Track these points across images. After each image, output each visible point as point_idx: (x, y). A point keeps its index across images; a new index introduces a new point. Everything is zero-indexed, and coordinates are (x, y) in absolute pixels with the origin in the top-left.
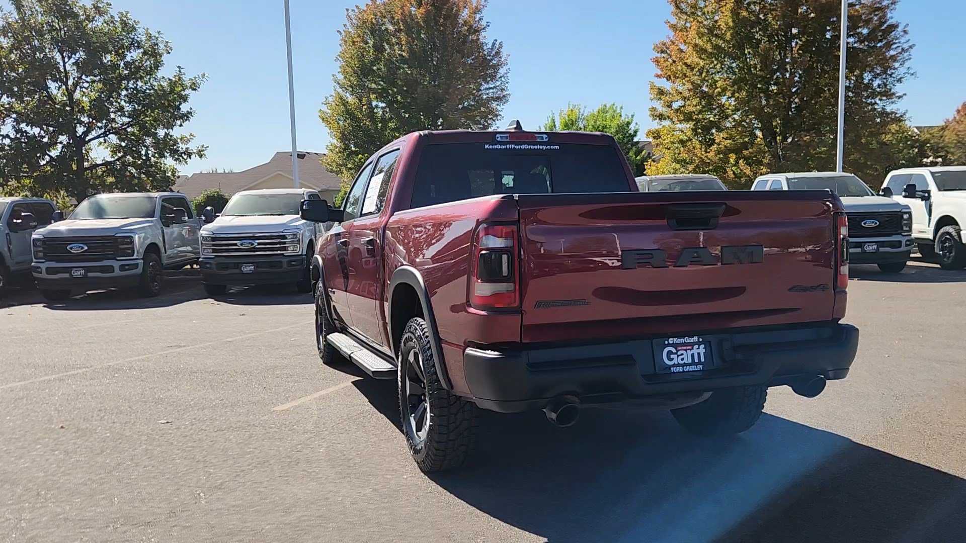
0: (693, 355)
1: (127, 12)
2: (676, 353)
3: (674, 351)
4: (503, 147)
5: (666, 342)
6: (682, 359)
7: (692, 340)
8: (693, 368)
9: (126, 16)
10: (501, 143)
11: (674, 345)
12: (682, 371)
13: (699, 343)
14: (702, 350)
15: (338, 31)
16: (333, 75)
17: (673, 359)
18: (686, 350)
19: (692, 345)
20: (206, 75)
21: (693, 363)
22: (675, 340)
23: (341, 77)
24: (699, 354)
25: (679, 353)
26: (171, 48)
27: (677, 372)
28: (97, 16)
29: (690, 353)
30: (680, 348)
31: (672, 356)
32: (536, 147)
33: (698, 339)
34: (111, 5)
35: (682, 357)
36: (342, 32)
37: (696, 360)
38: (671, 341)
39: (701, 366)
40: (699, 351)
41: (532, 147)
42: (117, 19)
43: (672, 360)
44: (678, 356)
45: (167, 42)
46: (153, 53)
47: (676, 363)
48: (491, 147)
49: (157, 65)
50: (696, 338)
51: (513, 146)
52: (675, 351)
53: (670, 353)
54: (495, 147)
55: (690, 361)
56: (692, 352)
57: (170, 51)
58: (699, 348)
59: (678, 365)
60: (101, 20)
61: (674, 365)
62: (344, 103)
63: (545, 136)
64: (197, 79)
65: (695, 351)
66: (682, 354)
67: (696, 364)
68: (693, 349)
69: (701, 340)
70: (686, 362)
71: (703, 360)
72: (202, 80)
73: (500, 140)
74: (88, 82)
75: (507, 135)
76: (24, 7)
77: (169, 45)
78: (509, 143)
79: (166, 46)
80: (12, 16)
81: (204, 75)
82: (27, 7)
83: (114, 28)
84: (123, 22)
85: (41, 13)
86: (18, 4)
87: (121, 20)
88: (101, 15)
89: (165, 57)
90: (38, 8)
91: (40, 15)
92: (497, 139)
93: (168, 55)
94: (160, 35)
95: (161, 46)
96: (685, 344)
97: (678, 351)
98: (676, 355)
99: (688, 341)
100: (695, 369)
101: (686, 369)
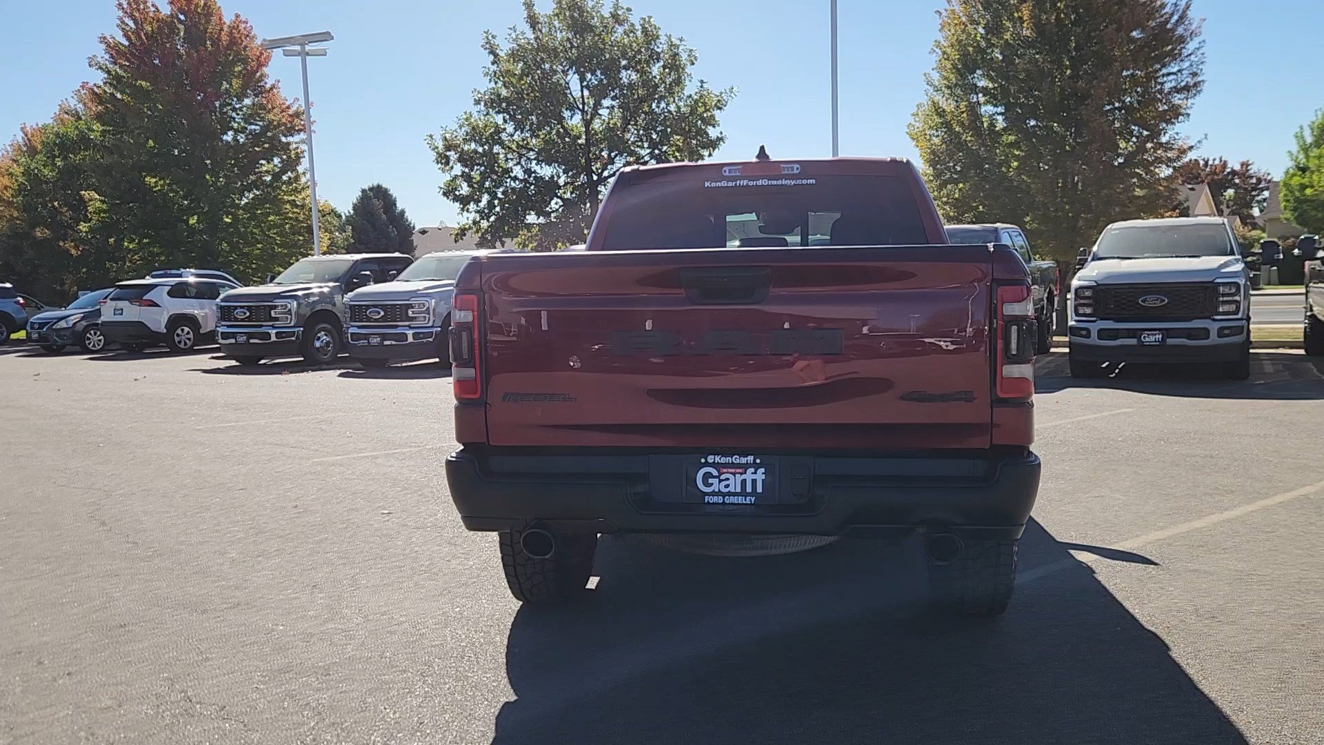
0: (744, 482)
1: (650, 17)
2: (718, 477)
3: (715, 473)
4: (730, 184)
5: (703, 460)
6: (727, 486)
7: (744, 460)
8: (740, 500)
9: (649, 22)
10: (729, 179)
11: (713, 465)
12: (721, 502)
13: (757, 467)
14: (760, 475)
15: (938, 12)
16: (925, 74)
17: (712, 484)
18: (734, 474)
19: (745, 467)
20: (735, 89)
21: (742, 493)
22: (717, 459)
23: (936, 76)
24: (754, 481)
25: (722, 477)
26: (696, 58)
27: (713, 503)
28: (617, 26)
29: (739, 478)
30: (725, 470)
31: (710, 481)
32: (779, 182)
33: (754, 460)
34: (631, 10)
35: (727, 482)
36: (943, 11)
37: (749, 489)
38: (710, 459)
39: (753, 499)
40: (754, 477)
41: (774, 182)
42: (638, 27)
43: (710, 485)
44: (720, 481)
45: (691, 51)
46: (674, 66)
47: (717, 490)
48: (713, 185)
49: (678, 82)
50: (751, 458)
51: (745, 182)
52: (717, 474)
54: (718, 184)
55: (738, 490)
56: (744, 477)
57: (695, 62)
58: (755, 473)
59: (719, 493)
60: (620, 30)
61: (713, 494)
62: (940, 112)
63: (796, 166)
64: (723, 95)
65: (749, 475)
66: (728, 479)
67: (749, 495)
68: (745, 473)
69: (758, 461)
70: (732, 491)
71: (759, 490)
72: (730, 96)
73: (727, 174)
74: (608, 108)
75: (740, 167)
76: (541, 24)
77: (693, 54)
78: (740, 178)
79: (689, 56)
80: (525, 36)
81: (732, 88)
82: (545, 23)
83: (635, 39)
84: (645, 30)
85: (559, 29)
86: (533, 21)
87: (643, 28)
88: (620, 25)
89: (689, 69)
90: (556, 23)
91: (558, 32)
92: (724, 174)
93: (693, 66)
94: (683, 43)
95: (684, 56)
96: (733, 465)
97: (721, 474)
98: (717, 480)
99: (738, 461)
100: (744, 502)
101: (728, 500)
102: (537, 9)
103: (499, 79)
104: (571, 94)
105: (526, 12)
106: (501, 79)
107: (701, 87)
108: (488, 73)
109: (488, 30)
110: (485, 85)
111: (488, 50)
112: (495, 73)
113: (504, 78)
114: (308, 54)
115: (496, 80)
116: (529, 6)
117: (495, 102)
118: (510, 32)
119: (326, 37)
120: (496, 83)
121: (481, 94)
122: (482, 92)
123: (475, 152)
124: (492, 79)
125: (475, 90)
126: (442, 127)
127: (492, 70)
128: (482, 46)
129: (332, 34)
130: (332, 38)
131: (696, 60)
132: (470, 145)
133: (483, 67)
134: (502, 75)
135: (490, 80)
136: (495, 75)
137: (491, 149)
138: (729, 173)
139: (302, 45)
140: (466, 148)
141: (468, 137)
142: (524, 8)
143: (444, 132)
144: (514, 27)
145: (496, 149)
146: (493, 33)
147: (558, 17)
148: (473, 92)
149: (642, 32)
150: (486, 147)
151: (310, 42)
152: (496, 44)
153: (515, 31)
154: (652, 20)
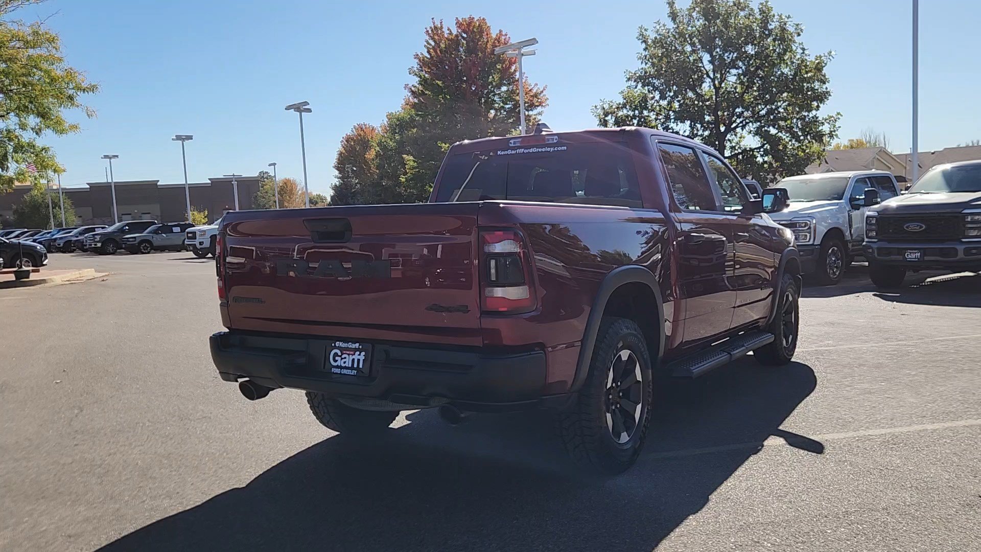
0: (353, 360)
1: (767, 2)
2: (341, 356)
3: (340, 354)
5: (333, 345)
6: (345, 363)
7: (354, 346)
8: (350, 372)
9: (765, 6)
10: (512, 148)
11: (339, 348)
12: (339, 372)
13: (360, 351)
14: (362, 356)
18: (349, 355)
19: (355, 350)
21: (352, 368)
22: (341, 344)
24: (359, 360)
25: (343, 356)
26: (802, 30)
27: (336, 373)
29: (351, 357)
30: (345, 352)
31: (337, 358)
32: (544, 150)
35: (345, 360)
37: (355, 366)
38: (337, 344)
39: (355, 372)
40: (359, 357)
41: (540, 150)
42: (756, 11)
43: (336, 361)
44: (342, 359)
45: (797, 25)
47: (339, 365)
48: (503, 153)
50: (357, 345)
51: (522, 150)
53: (336, 355)
54: (506, 152)
56: (354, 357)
57: (801, 33)
58: (359, 355)
60: (742, 14)
61: (337, 367)
63: (555, 137)
65: (356, 357)
66: (345, 358)
67: (355, 369)
68: (354, 354)
69: (360, 347)
70: (347, 366)
71: (361, 366)
72: (829, 59)
73: (512, 145)
74: (735, 75)
75: (520, 140)
76: (683, 16)
77: (800, 27)
78: (519, 148)
79: (796, 29)
80: (666, 27)
81: (831, 52)
82: (686, 15)
83: (754, 20)
84: (762, 12)
85: (696, 19)
86: (674, 16)
87: (760, 11)
88: (743, 9)
89: (796, 38)
90: (694, 14)
91: (696, 21)
92: (510, 145)
93: (799, 37)
94: (790, 19)
95: (791, 29)
96: (347, 349)
97: (342, 354)
98: (340, 358)
99: (351, 347)
100: (351, 374)
101: (345, 371)
102: (677, 6)
103: (649, 60)
104: (704, 67)
105: (669, 9)
106: (650, 60)
107: (803, 53)
108: (641, 57)
109: (642, 26)
110: (638, 67)
111: (641, 41)
112: (646, 56)
113: (652, 59)
114: (523, 55)
115: (647, 61)
116: (671, 4)
117: (643, 79)
118: (655, 25)
119: (533, 41)
120: (646, 64)
121: (632, 73)
122: (634, 72)
123: (627, 116)
124: (643, 62)
125: (627, 70)
126: (601, 100)
127: (643, 55)
128: (637, 38)
129: (537, 40)
130: (537, 42)
131: (802, 32)
132: (623, 111)
133: (637, 53)
134: (650, 58)
135: (642, 63)
136: (646, 58)
137: (641, 113)
138: (514, 144)
139: (520, 49)
140: (620, 113)
141: (620, 106)
142: (668, 6)
143: (602, 103)
144: (658, 22)
145: (645, 113)
146: (645, 28)
147: (695, 10)
148: (625, 72)
149: (760, 14)
150: (637, 112)
151: (524, 46)
152: (648, 35)
153: (659, 24)
154: (769, 3)
